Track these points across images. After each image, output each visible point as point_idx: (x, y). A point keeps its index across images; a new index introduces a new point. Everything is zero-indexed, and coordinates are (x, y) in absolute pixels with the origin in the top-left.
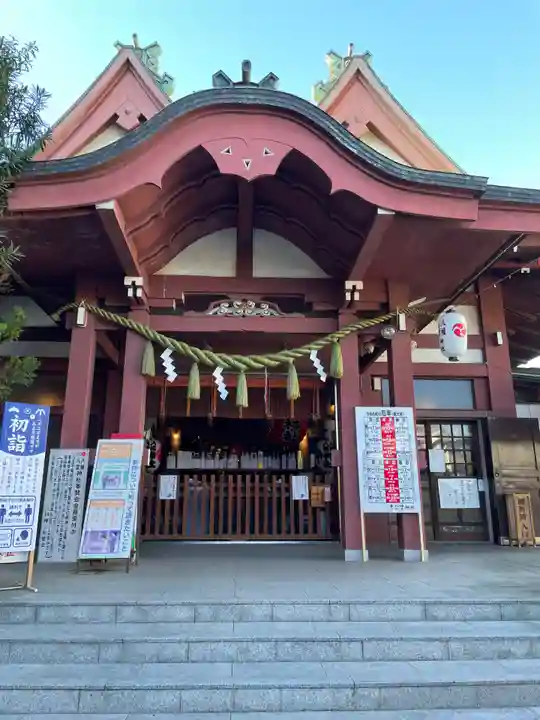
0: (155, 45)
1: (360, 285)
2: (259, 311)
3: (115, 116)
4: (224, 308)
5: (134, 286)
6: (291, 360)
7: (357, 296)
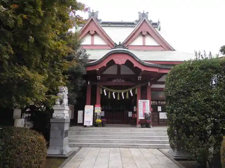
0: (97, 11)
1: (141, 77)
2: (121, 81)
3: (89, 31)
4: (115, 81)
5: (99, 78)
6: (127, 91)
7: (140, 79)
